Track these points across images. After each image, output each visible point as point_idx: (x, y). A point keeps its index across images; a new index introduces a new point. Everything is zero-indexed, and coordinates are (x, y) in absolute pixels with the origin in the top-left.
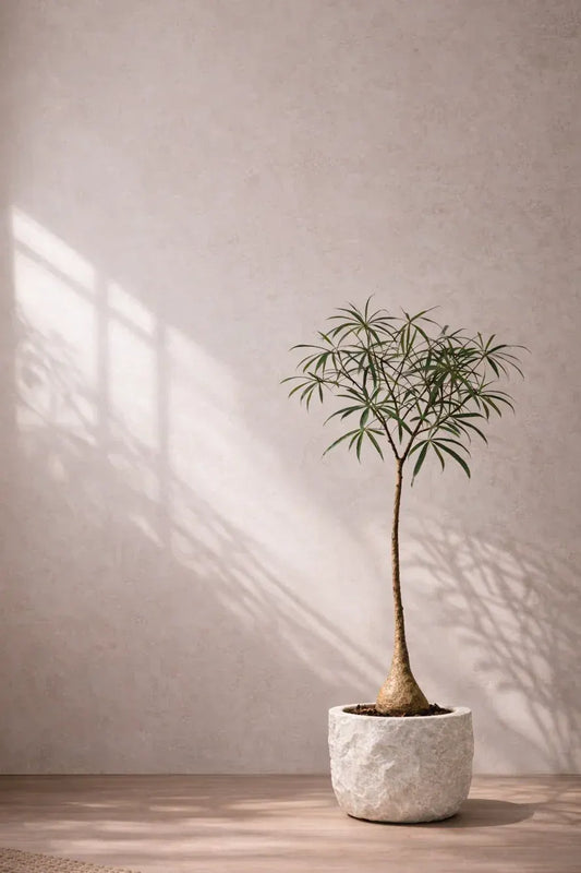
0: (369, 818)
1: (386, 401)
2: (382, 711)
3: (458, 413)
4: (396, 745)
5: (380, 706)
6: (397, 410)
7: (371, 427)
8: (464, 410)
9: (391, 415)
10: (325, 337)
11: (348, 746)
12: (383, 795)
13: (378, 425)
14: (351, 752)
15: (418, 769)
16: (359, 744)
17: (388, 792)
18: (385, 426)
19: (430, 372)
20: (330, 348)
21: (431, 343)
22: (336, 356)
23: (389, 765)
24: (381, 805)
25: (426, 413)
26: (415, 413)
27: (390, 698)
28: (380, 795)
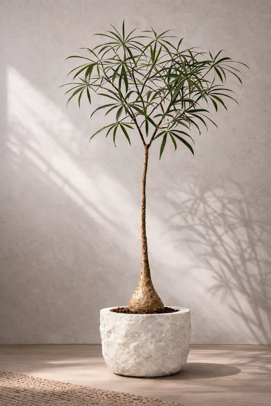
0: (124, 374)
1: (137, 101)
2: (132, 310)
3: (192, 108)
4: (140, 332)
5: (132, 307)
6: (145, 109)
7: (124, 121)
8: (197, 107)
9: (141, 112)
10: (92, 51)
11: (110, 332)
12: (132, 362)
13: (129, 120)
14: (112, 336)
15: (153, 346)
16: (117, 330)
17: (135, 359)
18: (135, 120)
19: (173, 79)
20: (96, 60)
21: (173, 55)
22: (100, 66)
23: (135, 344)
24: (131, 367)
25: (168, 111)
26: (159, 111)
27: (137, 301)
28: (130, 361)
